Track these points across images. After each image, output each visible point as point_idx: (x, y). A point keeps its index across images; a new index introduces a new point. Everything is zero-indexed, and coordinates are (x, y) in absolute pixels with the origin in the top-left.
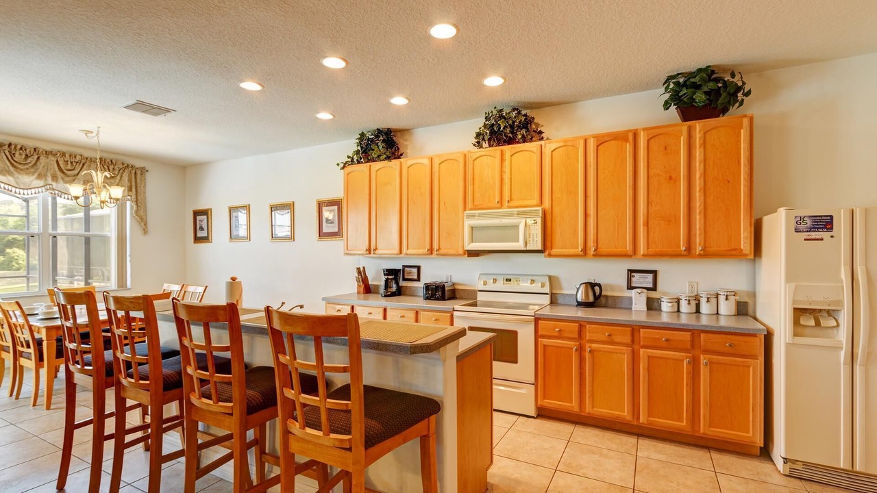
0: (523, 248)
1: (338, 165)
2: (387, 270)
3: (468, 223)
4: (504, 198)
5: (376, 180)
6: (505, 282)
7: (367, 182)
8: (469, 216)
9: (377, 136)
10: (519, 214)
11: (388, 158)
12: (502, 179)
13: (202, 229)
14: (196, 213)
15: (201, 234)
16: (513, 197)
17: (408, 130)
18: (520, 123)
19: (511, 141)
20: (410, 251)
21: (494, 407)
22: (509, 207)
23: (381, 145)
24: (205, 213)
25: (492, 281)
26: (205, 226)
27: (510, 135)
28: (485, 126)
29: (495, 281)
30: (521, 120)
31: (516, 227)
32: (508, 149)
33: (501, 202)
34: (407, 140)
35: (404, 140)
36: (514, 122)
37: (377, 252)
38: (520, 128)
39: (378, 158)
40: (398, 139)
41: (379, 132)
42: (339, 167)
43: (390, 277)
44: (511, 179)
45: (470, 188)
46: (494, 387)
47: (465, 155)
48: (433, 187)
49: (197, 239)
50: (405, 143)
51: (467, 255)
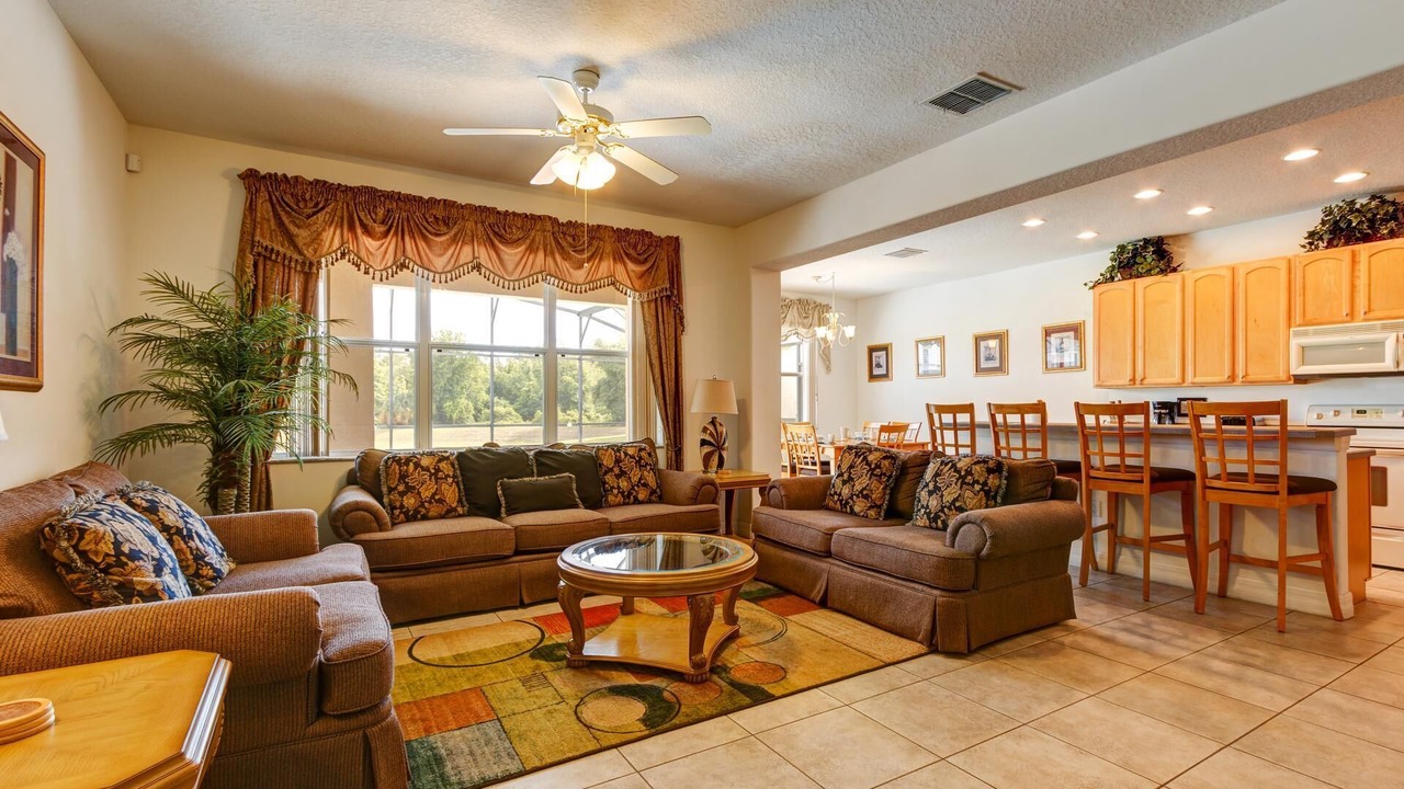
0: (1392, 369)
1: (1086, 284)
2: (1159, 403)
3: (1295, 342)
4: (1357, 308)
5: (1144, 296)
6: (1355, 414)
7: (1130, 301)
8: (1297, 334)
9: (1144, 247)
10: (1384, 328)
11: (1162, 272)
12: (1353, 287)
13: (879, 366)
14: (872, 350)
15: (876, 372)
16: (1372, 307)
17: (1185, 235)
18: (1385, 214)
19: (1366, 238)
20: (1197, 380)
21: (1373, 562)
22: (1366, 320)
23: (1150, 258)
24: (885, 348)
25: (1332, 413)
26: (883, 362)
27: (1369, 231)
28: (1323, 223)
29: (1337, 413)
30: (1388, 211)
31: (1381, 344)
32: (1364, 249)
33: (1351, 315)
34: (1183, 247)
35: (1179, 247)
36: (1375, 215)
37: (1145, 382)
38: (1385, 221)
39: (1148, 273)
40: (1172, 248)
41: (1147, 241)
42: (1087, 287)
43: (1163, 411)
44: (1369, 285)
45: (1298, 301)
46: (1373, 537)
47: (1289, 260)
48: (1236, 301)
49: (872, 377)
50: (1181, 250)
51: (1292, 382)
